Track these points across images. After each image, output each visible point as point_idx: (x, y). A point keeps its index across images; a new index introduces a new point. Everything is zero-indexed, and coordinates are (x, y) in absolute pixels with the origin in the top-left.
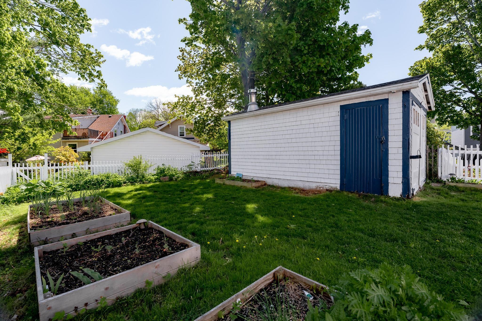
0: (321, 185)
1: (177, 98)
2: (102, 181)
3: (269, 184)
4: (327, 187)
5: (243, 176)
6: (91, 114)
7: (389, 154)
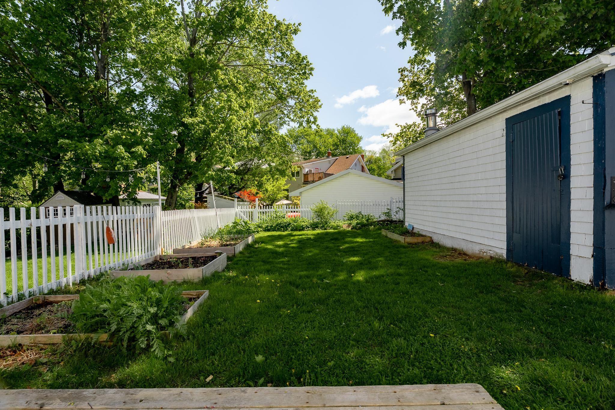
0: (485, 249)
1: (400, 128)
2: (290, 224)
3: (435, 241)
4: (491, 252)
5: (413, 228)
6: (331, 157)
7: (572, 201)
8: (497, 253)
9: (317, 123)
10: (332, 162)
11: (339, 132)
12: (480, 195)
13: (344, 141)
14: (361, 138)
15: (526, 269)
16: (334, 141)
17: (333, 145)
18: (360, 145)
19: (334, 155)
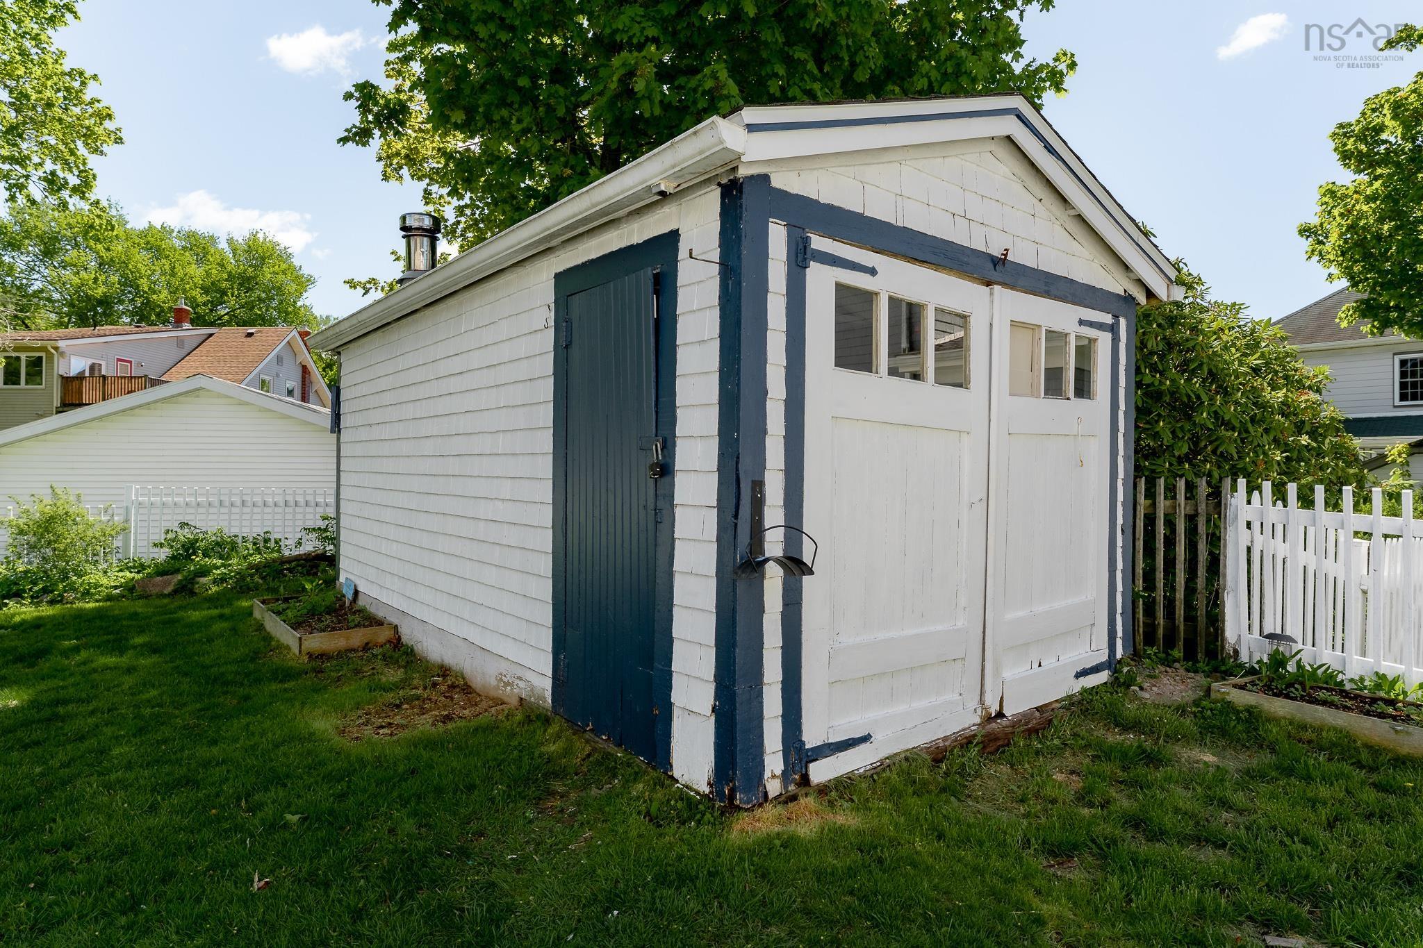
0: (508, 672)
3: (404, 639)
4: (522, 684)
5: (356, 593)
6: (187, 325)
7: (677, 543)
8: (533, 688)
9: (92, 196)
10: (189, 345)
11: (234, 251)
12: (500, 503)
13: (246, 282)
14: (310, 281)
15: (587, 741)
16: (208, 274)
17: (206, 290)
18: (307, 303)
19: (198, 321)
